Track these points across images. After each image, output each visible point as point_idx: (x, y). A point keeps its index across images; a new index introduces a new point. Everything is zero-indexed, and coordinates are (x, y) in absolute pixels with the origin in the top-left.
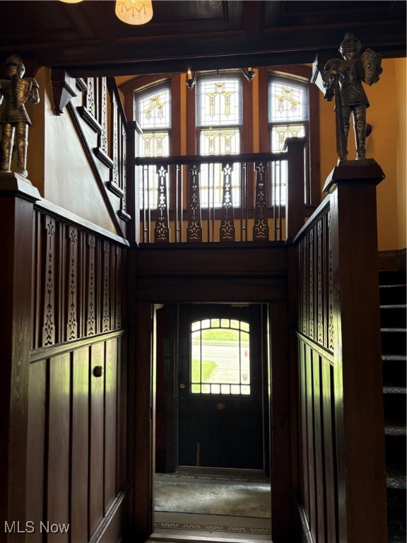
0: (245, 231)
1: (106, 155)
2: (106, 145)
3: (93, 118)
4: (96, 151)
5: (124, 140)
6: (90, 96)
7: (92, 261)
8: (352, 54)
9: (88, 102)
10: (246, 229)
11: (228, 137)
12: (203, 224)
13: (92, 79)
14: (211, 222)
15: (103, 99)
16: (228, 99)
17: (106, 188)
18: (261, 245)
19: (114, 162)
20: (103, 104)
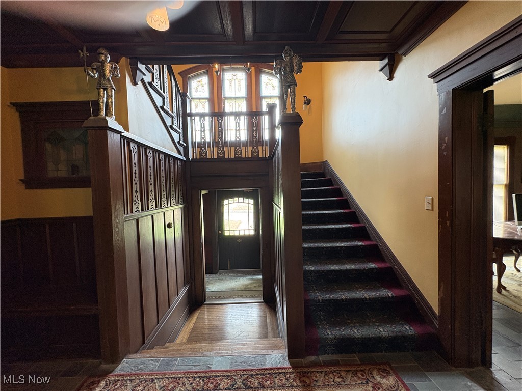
0: (247, 153)
1: (169, 111)
2: (169, 105)
3: (159, 89)
4: (162, 108)
5: (180, 103)
6: (156, 76)
7: (162, 168)
8: (288, 57)
9: (155, 80)
10: (248, 151)
11: (240, 104)
12: (226, 149)
13: (157, 66)
14: (229, 148)
15: (165, 79)
16: (239, 82)
17: (170, 129)
18: (255, 159)
19: (174, 115)
20: (165, 82)
